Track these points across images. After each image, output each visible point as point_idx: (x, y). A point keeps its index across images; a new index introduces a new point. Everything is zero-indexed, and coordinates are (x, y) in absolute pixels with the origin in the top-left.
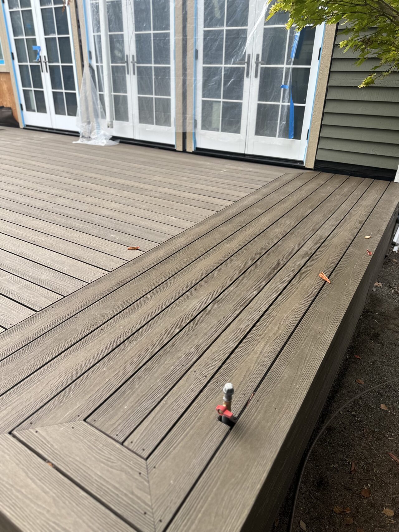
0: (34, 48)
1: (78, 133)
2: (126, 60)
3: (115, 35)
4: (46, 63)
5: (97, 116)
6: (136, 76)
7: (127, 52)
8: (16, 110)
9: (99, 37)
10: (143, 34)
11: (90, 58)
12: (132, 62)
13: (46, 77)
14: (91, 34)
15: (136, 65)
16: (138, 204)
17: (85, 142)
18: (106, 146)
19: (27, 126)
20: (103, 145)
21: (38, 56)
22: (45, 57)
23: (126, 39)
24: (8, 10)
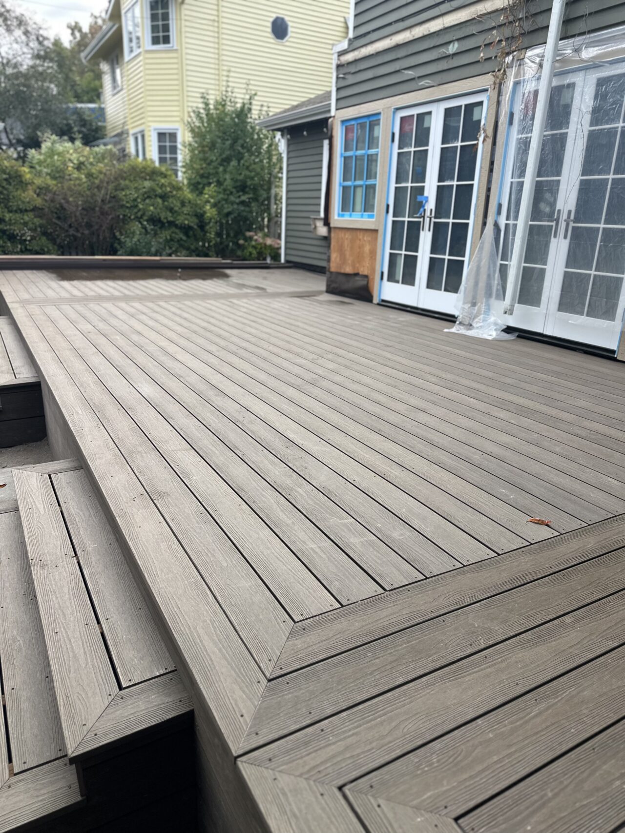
0: (419, 198)
1: (453, 316)
2: (555, 217)
3: (547, 181)
4: (430, 218)
5: (489, 295)
6: (568, 241)
7: (559, 205)
8: (373, 279)
9: (521, 184)
10: (594, 180)
11: (499, 212)
12: (565, 221)
13: (426, 238)
14: (508, 179)
15: (572, 224)
16: (546, 443)
17: (463, 331)
18: (493, 340)
19: (383, 301)
20: (490, 338)
21: (422, 210)
22: (431, 210)
23: (562, 187)
24: (396, 151)
